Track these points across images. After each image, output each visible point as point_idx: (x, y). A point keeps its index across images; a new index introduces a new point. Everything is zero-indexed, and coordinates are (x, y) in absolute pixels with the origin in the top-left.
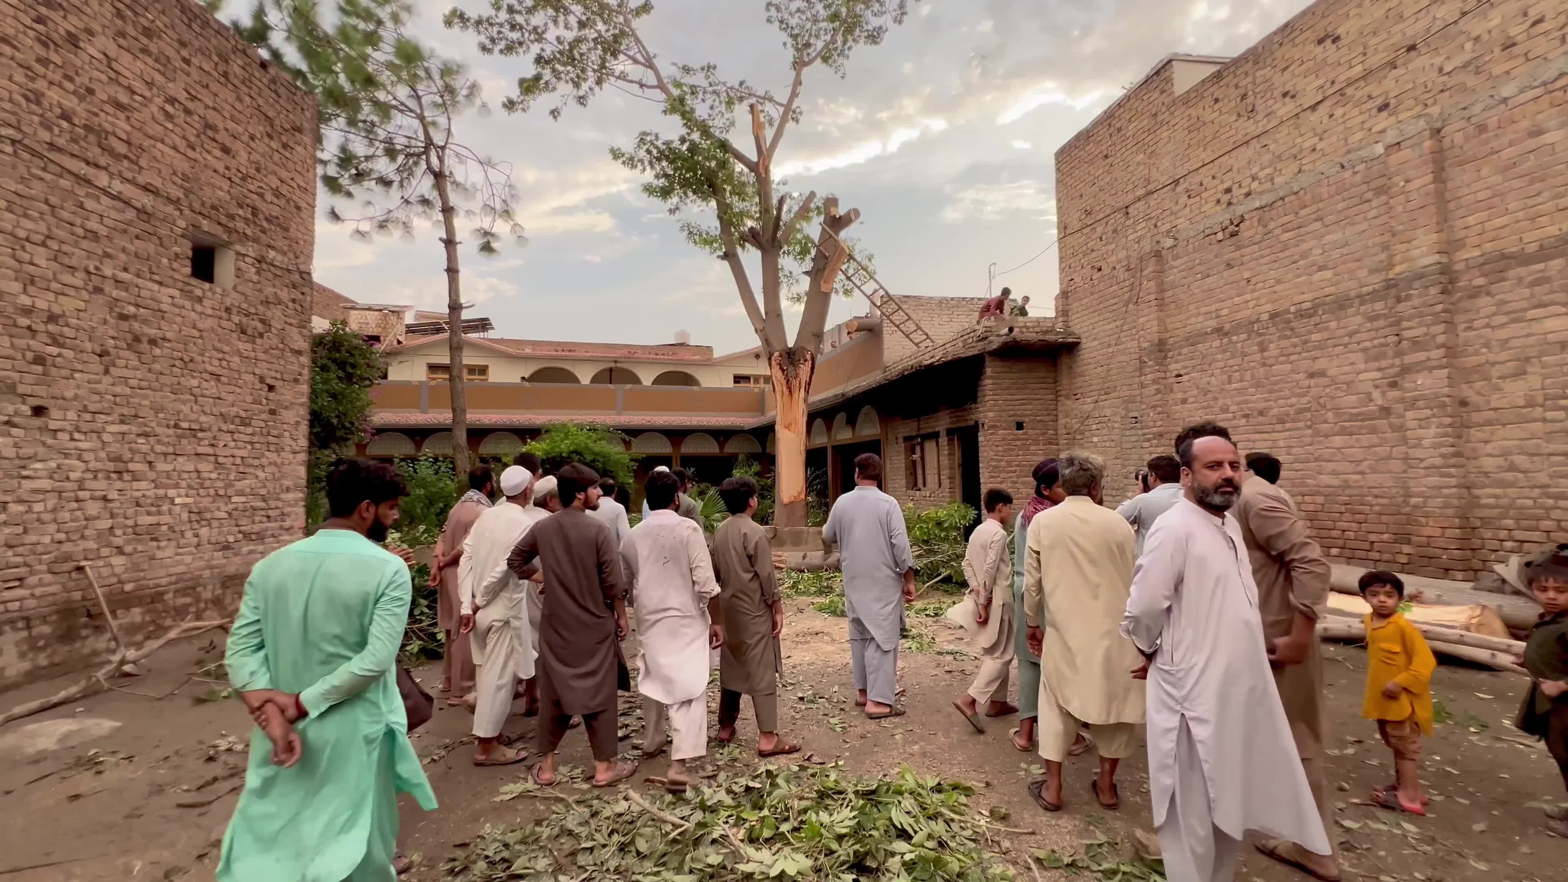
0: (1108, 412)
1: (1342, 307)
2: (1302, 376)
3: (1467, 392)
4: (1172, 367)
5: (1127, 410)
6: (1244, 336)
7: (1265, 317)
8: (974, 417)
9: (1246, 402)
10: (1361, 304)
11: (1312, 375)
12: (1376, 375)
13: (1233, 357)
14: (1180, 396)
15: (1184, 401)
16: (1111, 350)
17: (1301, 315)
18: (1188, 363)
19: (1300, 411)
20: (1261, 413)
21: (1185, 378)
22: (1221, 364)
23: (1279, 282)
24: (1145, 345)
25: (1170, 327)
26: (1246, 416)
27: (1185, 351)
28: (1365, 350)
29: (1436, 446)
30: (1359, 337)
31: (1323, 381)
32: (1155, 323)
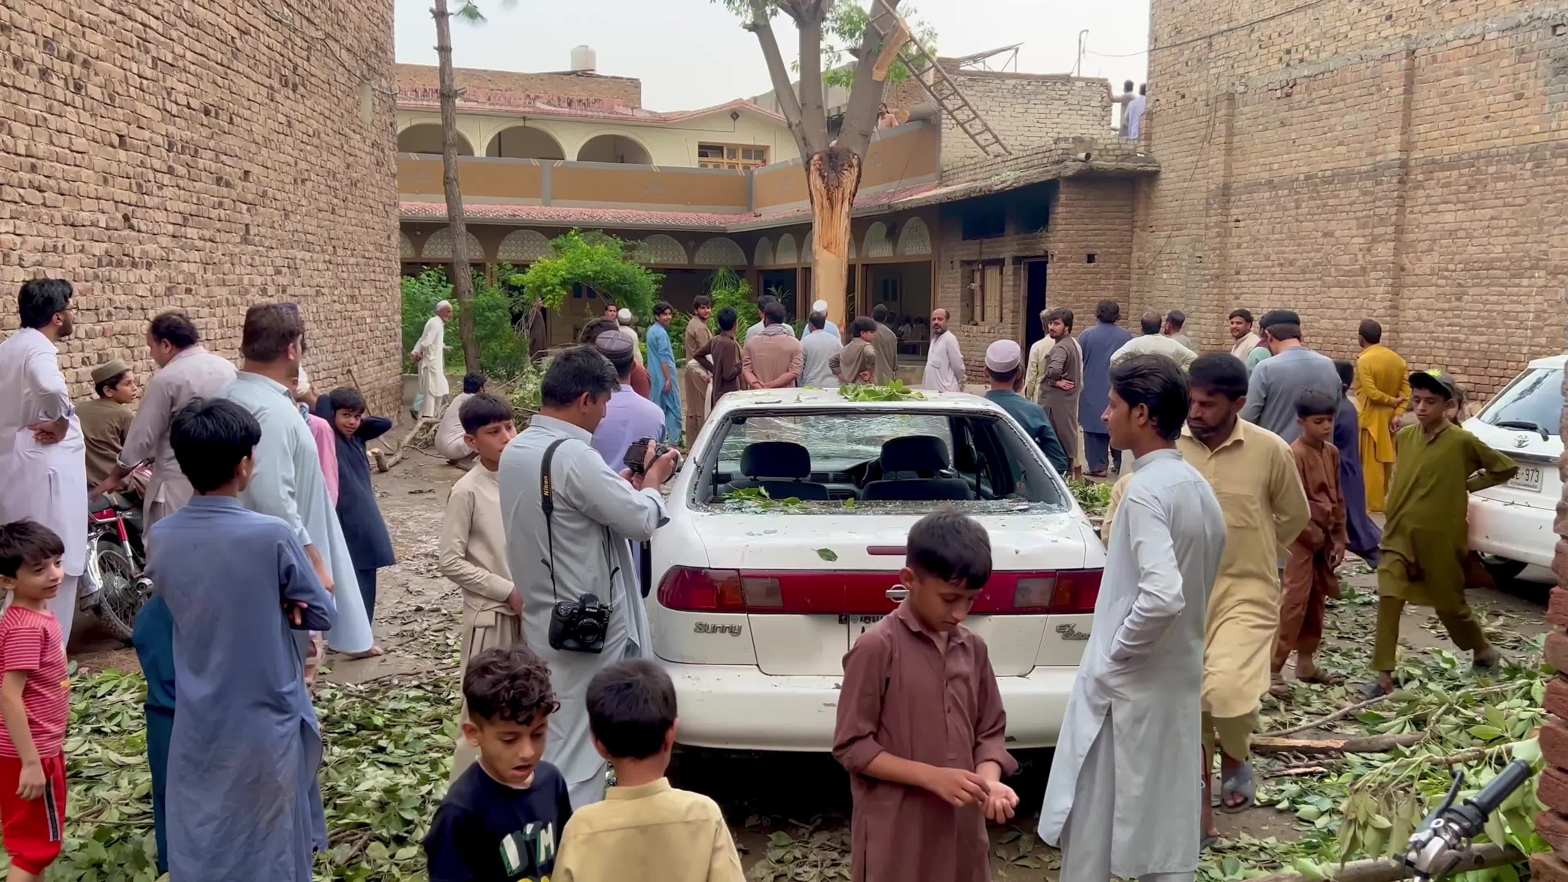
0: (1177, 248)
1: (1349, 180)
2: (1320, 234)
3: (1405, 260)
4: (1233, 211)
5: (1194, 248)
6: (1286, 192)
7: (1302, 177)
8: (1044, 246)
9: (1283, 252)
10: (1361, 179)
11: (1325, 235)
12: (1362, 240)
13: (1277, 210)
14: (1236, 240)
15: (1239, 246)
16: (1185, 185)
17: (1326, 181)
18: (1245, 210)
19: (1316, 265)
20: (1291, 264)
21: (1241, 224)
22: (1269, 215)
23: (1314, 148)
24: (1213, 187)
25: (1235, 172)
26: (1281, 265)
27: (1244, 197)
28: (1357, 219)
29: (1382, 300)
30: (1355, 207)
31: (1333, 240)
32: (1222, 166)
